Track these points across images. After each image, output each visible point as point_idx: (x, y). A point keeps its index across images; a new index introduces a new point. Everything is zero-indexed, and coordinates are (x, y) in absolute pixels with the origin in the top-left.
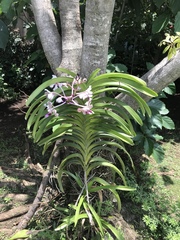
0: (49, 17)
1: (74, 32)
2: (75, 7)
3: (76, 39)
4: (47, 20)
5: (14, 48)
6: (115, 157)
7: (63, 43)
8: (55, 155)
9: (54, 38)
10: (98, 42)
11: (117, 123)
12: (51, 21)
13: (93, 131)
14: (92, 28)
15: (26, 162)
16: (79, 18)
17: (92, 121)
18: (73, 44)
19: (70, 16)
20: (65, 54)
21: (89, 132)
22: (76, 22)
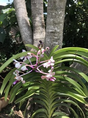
0: (26, 21)
1: (41, 28)
2: (41, 14)
3: (42, 32)
4: (25, 23)
5: (12, 45)
6: (70, 110)
7: (34, 35)
8: (28, 109)
9: (29, 32)
10: (56, 29)
11: (73, 86)
12: (27, 23)
13: (54, 92)
14: (52, 20)
15: (12, 109)
16: (43, 20)
17: (54, 85)
18: (40, 35)
19: (38, 19)
20: (35, 41)
21: (51, 93)
22: (41, 22)
